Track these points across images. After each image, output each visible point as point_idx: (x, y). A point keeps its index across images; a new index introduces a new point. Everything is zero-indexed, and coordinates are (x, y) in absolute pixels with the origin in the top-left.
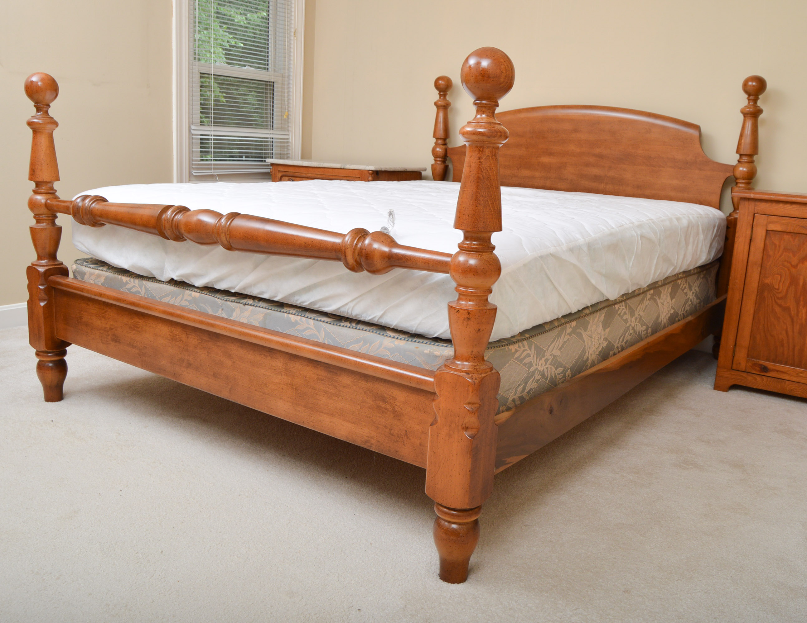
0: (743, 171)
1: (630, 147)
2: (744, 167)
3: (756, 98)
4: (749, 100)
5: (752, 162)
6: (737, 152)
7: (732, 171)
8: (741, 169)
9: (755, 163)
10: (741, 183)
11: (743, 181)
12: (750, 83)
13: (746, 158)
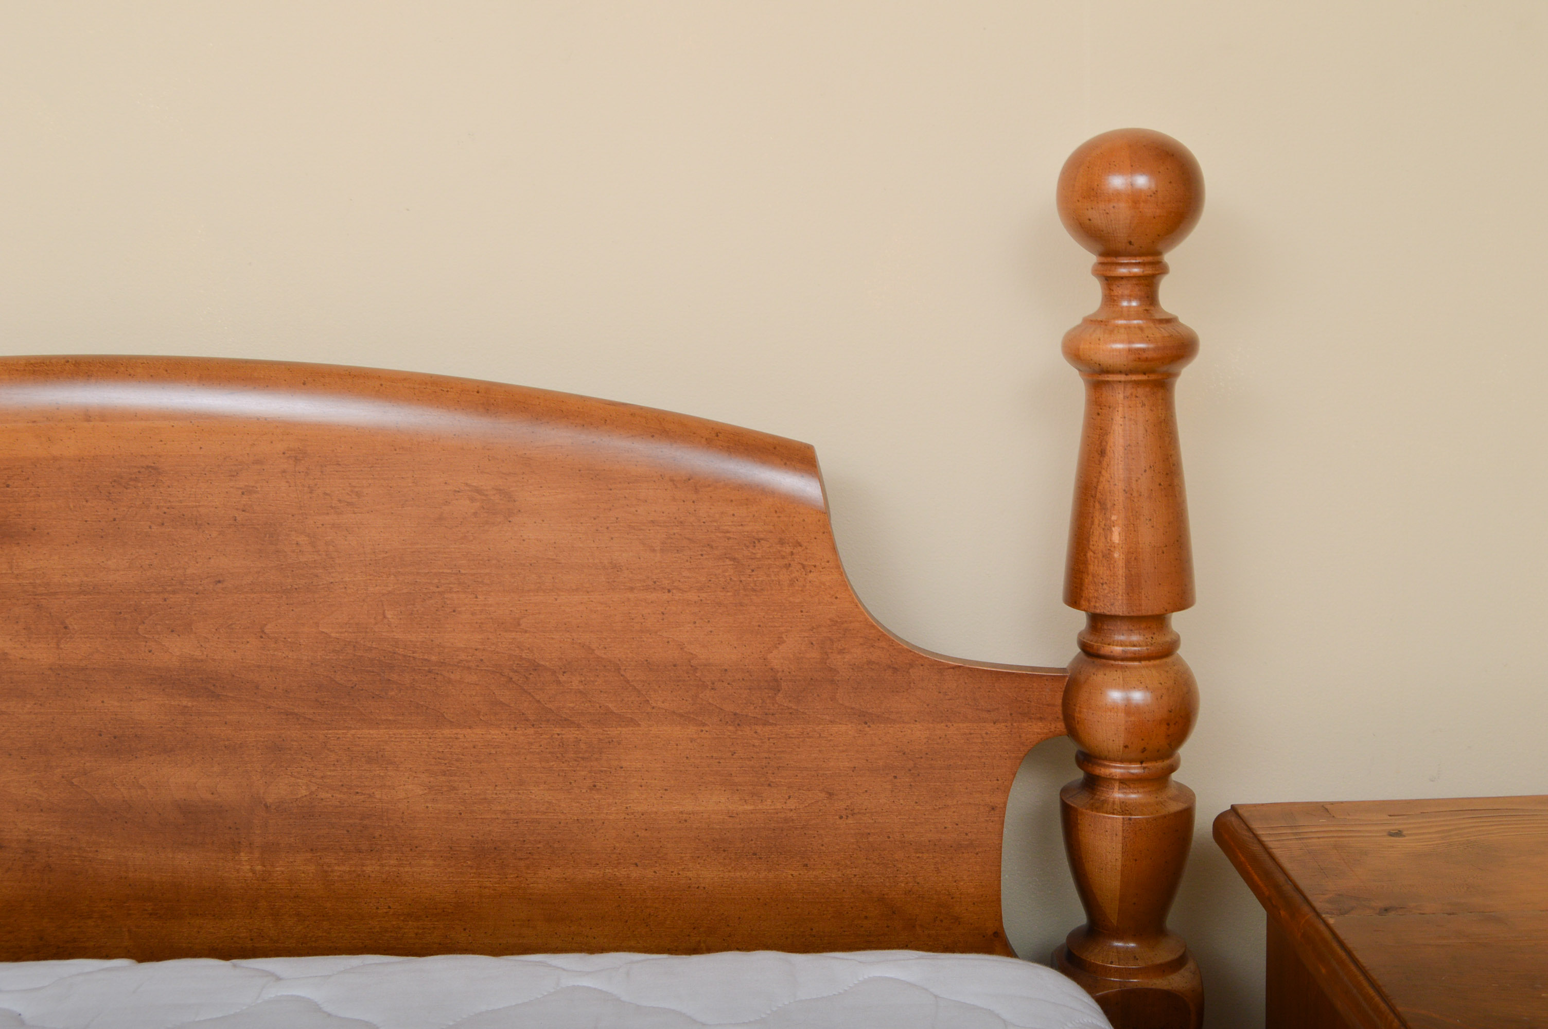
0: (1129, 709)
1: (389, 615)
2: (1126, 686)
3: (1149, 271)
4: (1109, 281)
5: (1167, 651)
6: (1074, 597)
7: (1059, 710)
8: (1115, 696)
9: (1181, 652)
10: (1126, 782)
11: (1136, 769)
12: (1117, 182)
13: (1135, 638)
